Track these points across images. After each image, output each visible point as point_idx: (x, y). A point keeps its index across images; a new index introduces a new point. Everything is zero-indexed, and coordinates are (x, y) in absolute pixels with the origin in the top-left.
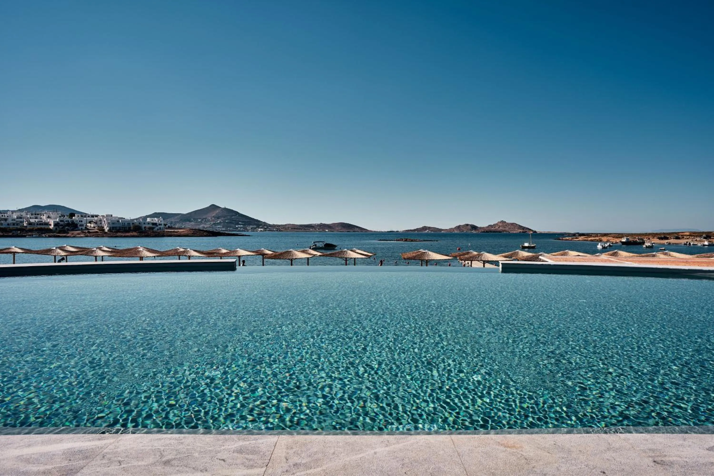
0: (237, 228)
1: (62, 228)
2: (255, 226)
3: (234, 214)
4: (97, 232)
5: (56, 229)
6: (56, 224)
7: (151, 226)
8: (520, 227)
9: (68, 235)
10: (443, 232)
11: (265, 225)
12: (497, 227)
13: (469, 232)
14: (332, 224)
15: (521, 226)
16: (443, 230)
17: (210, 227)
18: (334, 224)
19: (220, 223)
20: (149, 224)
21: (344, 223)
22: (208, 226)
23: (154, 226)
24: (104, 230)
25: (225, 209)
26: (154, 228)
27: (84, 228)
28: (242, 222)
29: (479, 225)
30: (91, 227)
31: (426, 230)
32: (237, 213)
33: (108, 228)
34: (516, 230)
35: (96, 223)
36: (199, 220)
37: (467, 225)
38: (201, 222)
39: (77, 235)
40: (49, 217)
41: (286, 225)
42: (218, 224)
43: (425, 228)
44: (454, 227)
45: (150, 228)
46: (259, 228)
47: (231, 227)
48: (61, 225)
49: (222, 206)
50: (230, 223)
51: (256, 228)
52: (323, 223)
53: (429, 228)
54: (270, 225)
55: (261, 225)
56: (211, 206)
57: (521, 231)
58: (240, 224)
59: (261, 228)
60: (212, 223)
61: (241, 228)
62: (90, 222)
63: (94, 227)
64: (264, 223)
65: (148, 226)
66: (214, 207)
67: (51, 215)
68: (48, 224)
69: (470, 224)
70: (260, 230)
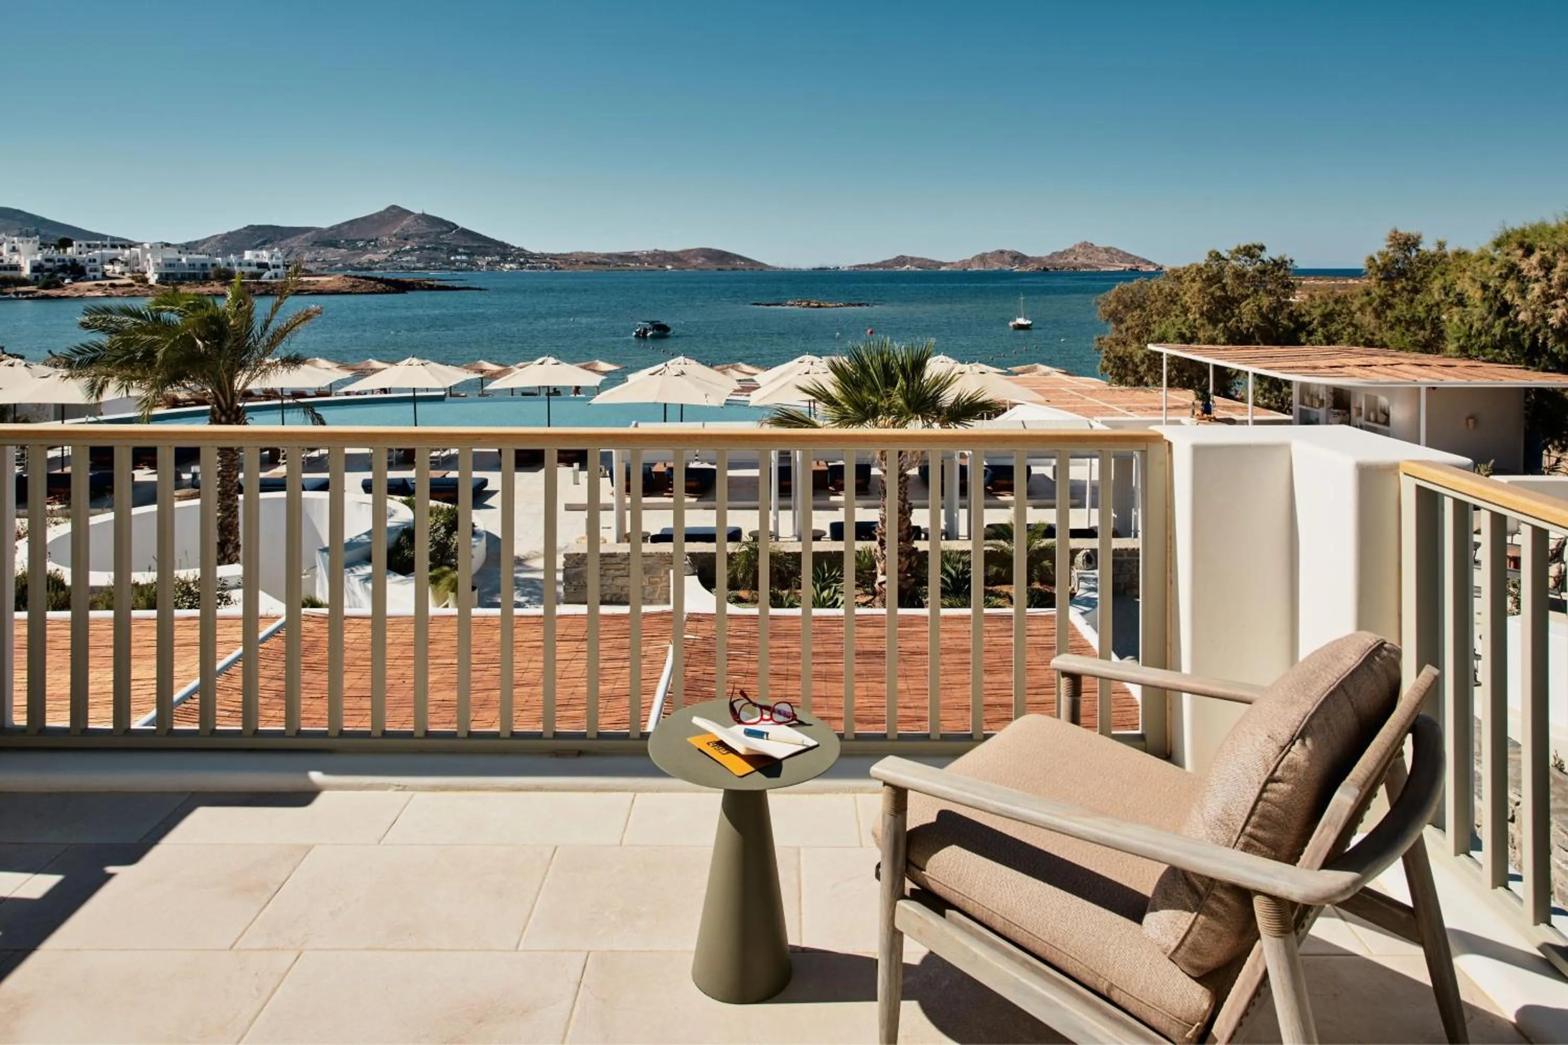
0: (454, 263)
1: (51, 276)
2: (497, 258)
3: (445, 229)
4: (131, 285)
5: (37, 278)
6: (36, 268)
7: (254, 269)
8: (1126, 257)
9: (67, 293)
10: (943, 269)
11: (520, 256)
12: (1071, 259)
13: (1007, 268)
14: (682, 252)
15: (1130, 255)
16: (945, 264)
17: (386, 260)
18: (687, 252)
19: (412, 249)
20: (249, 265)
21: (710, 250)
22: (383, 257)
23: (261, 270)
24: (145, 281)
25: (424, 217)
26: (263, 274)
27: (99, 275)
28: (464, 247)
29: (1029, 253)
30: (114, 272)
31: (904, 264)
32: (452, 226)
33: (156, 276)
34: (1117, 263)
35: (126, 264)
36: (361, 244)
37: (1002, 252)
38: (364, 249)
39: (88, 294)
40: (14, 250)
41: (571, 254)
42: (407, 252)
43: (901, 260)
44: (970, 258)
45: (253, 276)
46: (505, 261)
47: (435, 260)
48: (48, 270)
49: (417, 210)
50: (435, 249)
51: (498, 263)
52: (661, 248)
53: (913, 259)
54: (532, 256)
55: (511, 254)
56: (388, 210)
57: (1128, 266)
58: (460, 254)
59: (512, 262)
60: (391, 251)
61: (462, 262)
62: (112, 261)
63: (123, 273)
64: (519, 249)
65: (247, 270)
66: (396, 213)
67: (19, 246)
68: (16, 268)
69: (1008, 249)
70: (507, 266)
